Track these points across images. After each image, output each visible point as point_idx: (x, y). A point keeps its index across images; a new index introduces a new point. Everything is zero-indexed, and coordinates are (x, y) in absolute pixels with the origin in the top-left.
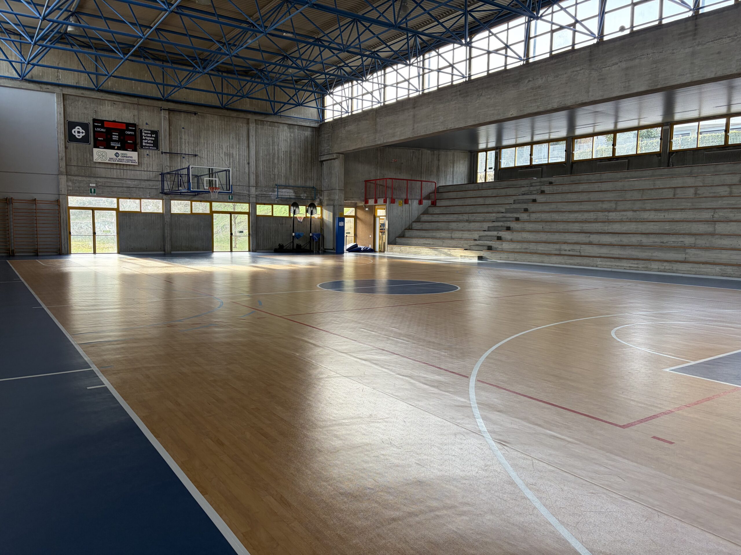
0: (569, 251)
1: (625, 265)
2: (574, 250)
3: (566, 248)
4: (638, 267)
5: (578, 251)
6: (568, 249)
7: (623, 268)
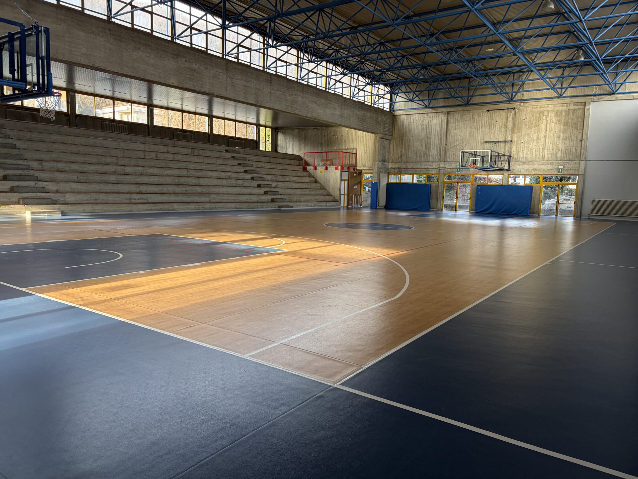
0: (138, 199)
1: (192, 207)
2: (142, 198)
3: (135, 198)
4: (199, 208)
5: (146, 199)
6: (137, 198)
7: (191, 209)
